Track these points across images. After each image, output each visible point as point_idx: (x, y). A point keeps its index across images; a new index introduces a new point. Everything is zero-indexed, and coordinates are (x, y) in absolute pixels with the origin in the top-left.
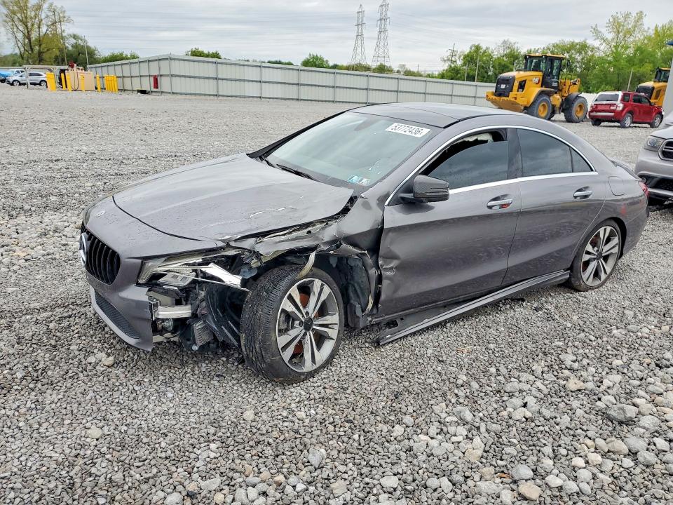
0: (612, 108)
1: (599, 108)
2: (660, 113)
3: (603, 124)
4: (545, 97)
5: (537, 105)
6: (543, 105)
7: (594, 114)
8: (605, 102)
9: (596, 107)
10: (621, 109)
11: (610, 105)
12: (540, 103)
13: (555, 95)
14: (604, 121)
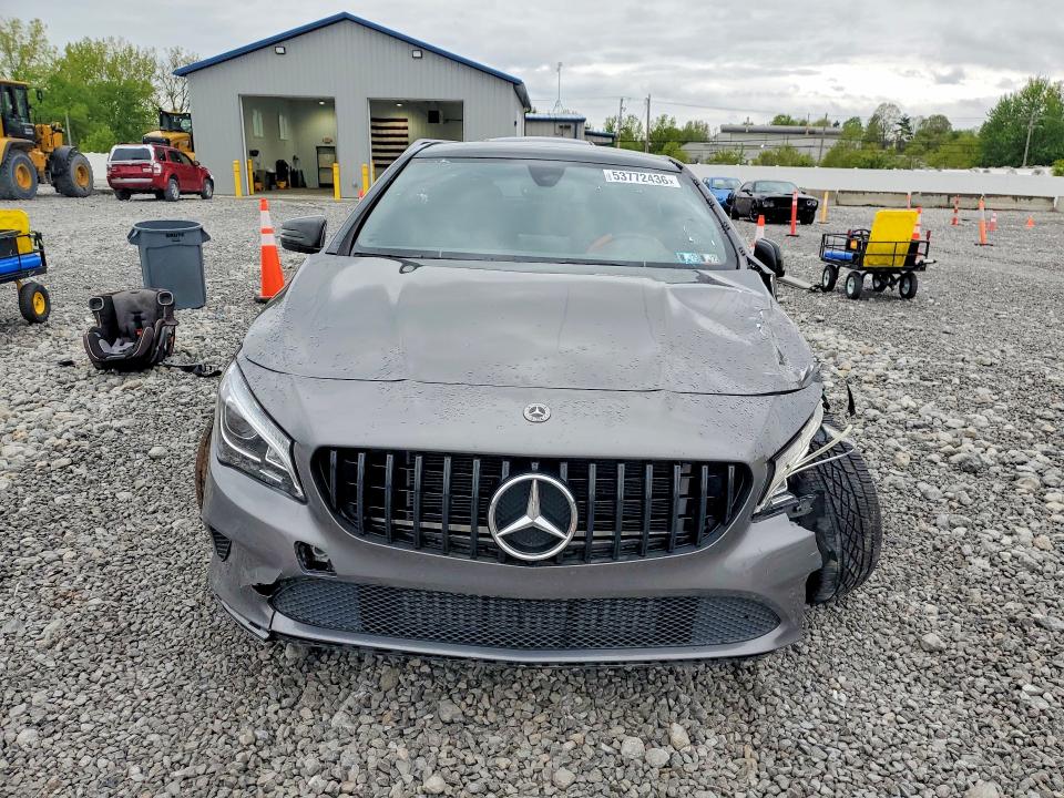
0: (145, 170)
1: (124, 171)
2: (208, 177)
3: (134, 196)
4: (20, 155)
5: (11, 166)
6: (21, 168)
7: (119, 180)
8: (130, 162)
9: (119, 170)
10: (159, 171)
11: (142, 166)
12: (14, 165)
13: (35, 151)
14: (134, 192)
